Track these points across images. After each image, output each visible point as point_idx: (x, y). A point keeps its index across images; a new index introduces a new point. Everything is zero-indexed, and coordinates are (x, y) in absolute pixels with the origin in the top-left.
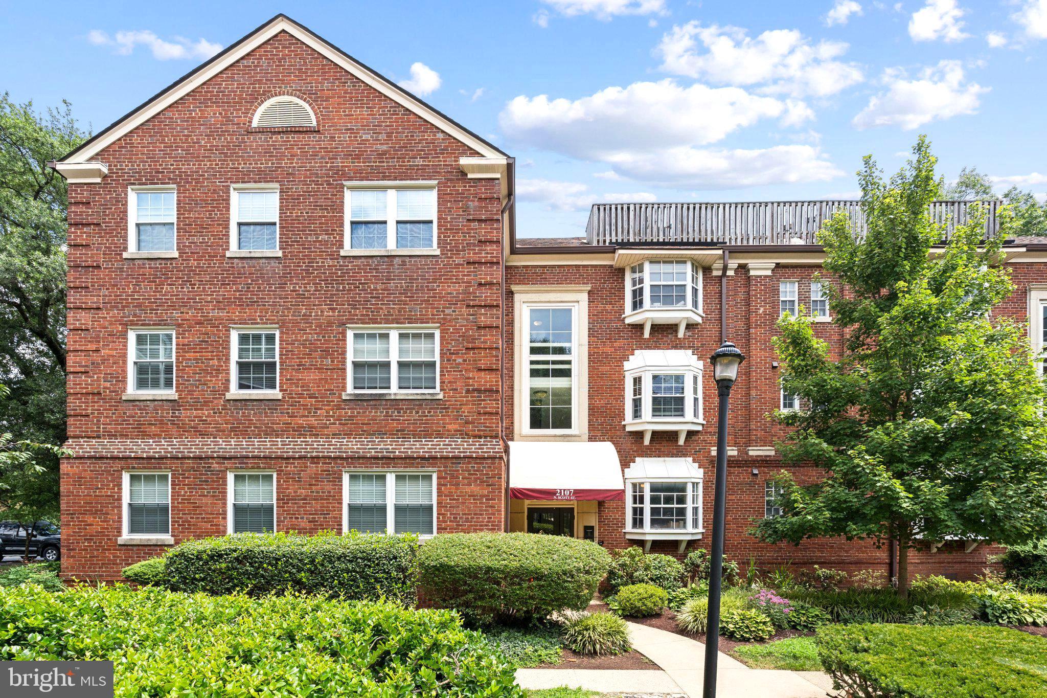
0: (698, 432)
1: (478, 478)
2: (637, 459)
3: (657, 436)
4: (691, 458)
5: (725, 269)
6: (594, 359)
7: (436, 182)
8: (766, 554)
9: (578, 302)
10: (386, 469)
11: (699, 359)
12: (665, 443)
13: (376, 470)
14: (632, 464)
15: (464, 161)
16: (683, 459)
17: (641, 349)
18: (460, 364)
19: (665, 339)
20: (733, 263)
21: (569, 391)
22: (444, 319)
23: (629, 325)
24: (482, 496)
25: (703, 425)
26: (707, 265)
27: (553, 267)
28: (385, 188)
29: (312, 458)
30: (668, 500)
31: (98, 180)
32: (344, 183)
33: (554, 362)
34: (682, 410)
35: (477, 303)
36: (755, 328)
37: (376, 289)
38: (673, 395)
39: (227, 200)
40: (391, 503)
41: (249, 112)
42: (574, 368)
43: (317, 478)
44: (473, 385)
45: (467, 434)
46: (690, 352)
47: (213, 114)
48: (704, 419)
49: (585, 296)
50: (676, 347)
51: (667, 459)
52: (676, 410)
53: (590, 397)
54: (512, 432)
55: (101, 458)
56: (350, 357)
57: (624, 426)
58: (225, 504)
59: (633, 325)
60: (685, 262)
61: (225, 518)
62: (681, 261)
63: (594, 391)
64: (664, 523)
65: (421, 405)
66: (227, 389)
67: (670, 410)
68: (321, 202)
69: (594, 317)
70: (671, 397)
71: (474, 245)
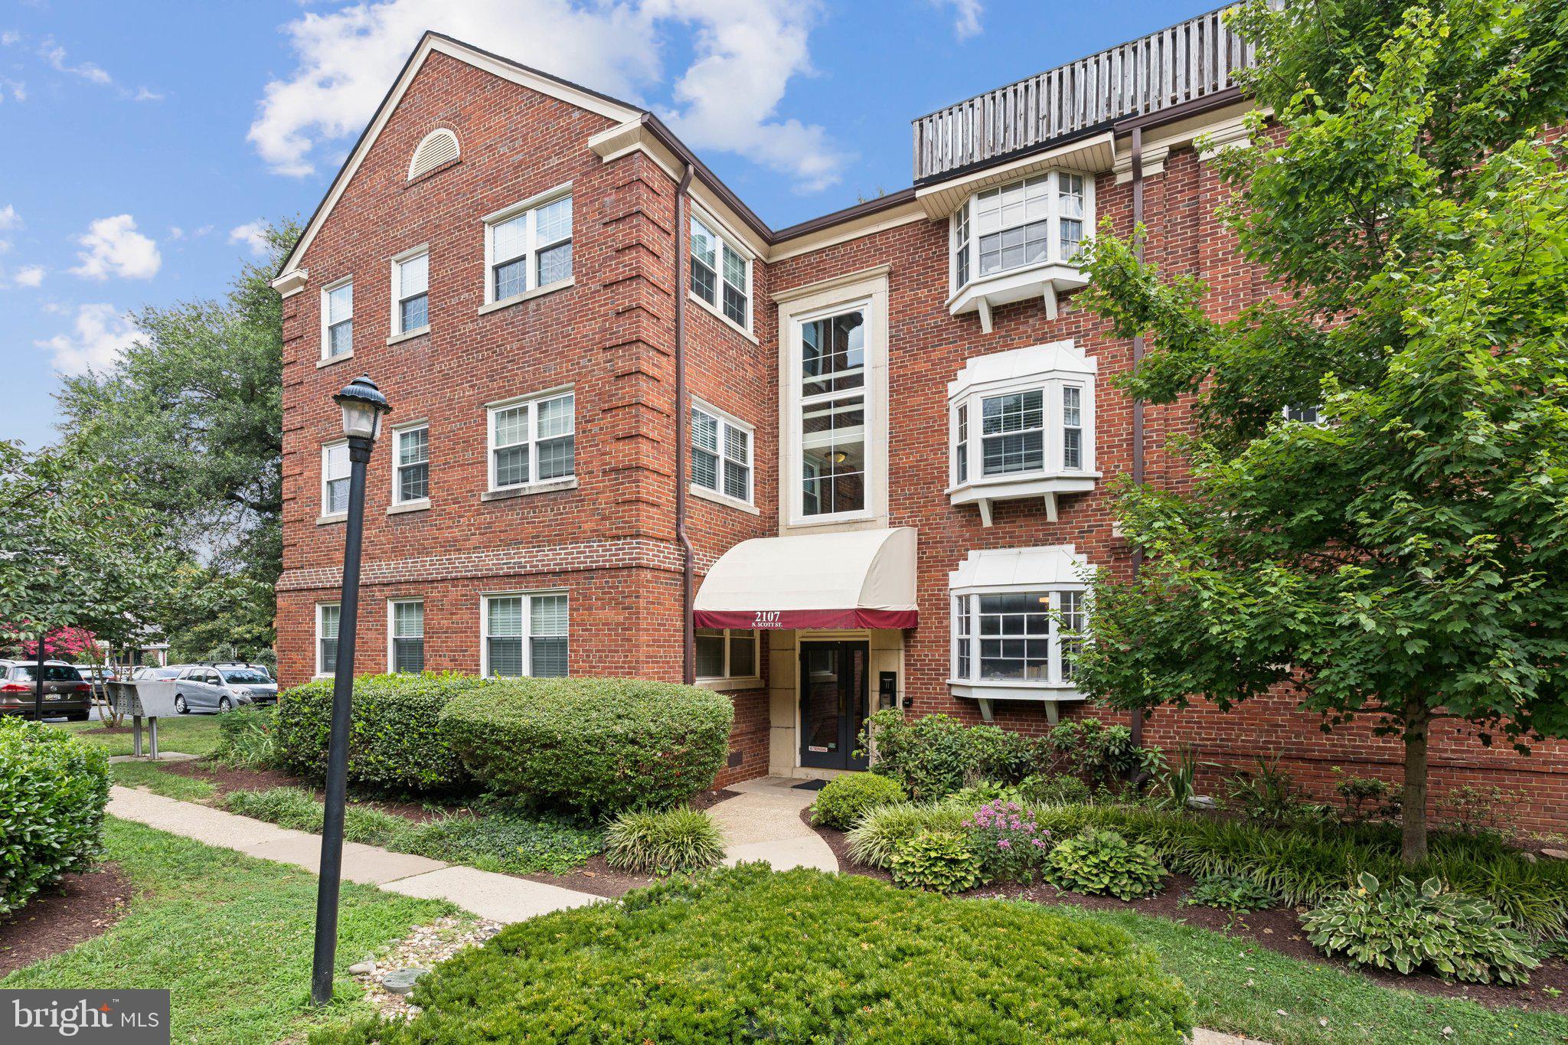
0: (1086, 494)
1: (613, 599)
2: (971, 553)
3: (1001, 509)
4: (1073, 546)
5: (1137, 165)
6: (899, 386)
7: (570, 183)
8: (1238, 736)
9: (870, 296)
10: (519, 591)
11: (1088, 353)
12: (1020, 522)
13: (510, 591)
14: (961, 563)
15: (594, 141)
16: (1056, 547)
17: (979, 354)
18: (596, 435)
19: (1022, 328)
20: (1159, 148)
21: (860, 446)
22: (579, 374)
23: (956, 316)
24: (618, 624)
25: (1096, 479)
26: (1101, 167)
27: (835, 247)
28: (522, 212)
29: (453, 579)
30: (1013, 626)
31: (301, 289)
32: (484, 219)
33: (838, 403)
34: (1039, 457)
35: (614, 342)
36: (1211, 268)
37: (512, 350)
38: (1022, 431)
39: (388, 278)
40: (525, 635)
41: (405, 166)
42: (867, 407)
43: (456, 604)
44: (610, 463)
45: (604, 536)
46: (1071, 342)
47: (379, 180)
48: (1098, 469)
49: (882, 285)
50: (1042, 340)
51: (1024, 550)
52: (1029, 458)
53: (893, 453)
54: (777, 524)
55: (301, 590)
56: (491, 445)
57: (949, 496)
58: (385, 639)
59: (963, 315)
60: (1043, 178)
61: (385, 656)
62: (1036, 177)
63: (898, 443)
64: (1011, 669)
65: (555, 499)
66: (389, 503)
67: (1018, 459)
68: (464, 252)
69: (898, 316)
70: (1019, 436)
71: (611, 258)
